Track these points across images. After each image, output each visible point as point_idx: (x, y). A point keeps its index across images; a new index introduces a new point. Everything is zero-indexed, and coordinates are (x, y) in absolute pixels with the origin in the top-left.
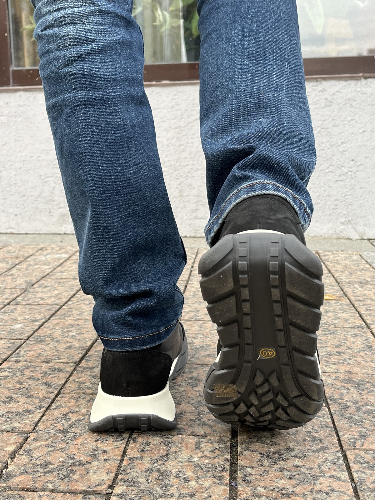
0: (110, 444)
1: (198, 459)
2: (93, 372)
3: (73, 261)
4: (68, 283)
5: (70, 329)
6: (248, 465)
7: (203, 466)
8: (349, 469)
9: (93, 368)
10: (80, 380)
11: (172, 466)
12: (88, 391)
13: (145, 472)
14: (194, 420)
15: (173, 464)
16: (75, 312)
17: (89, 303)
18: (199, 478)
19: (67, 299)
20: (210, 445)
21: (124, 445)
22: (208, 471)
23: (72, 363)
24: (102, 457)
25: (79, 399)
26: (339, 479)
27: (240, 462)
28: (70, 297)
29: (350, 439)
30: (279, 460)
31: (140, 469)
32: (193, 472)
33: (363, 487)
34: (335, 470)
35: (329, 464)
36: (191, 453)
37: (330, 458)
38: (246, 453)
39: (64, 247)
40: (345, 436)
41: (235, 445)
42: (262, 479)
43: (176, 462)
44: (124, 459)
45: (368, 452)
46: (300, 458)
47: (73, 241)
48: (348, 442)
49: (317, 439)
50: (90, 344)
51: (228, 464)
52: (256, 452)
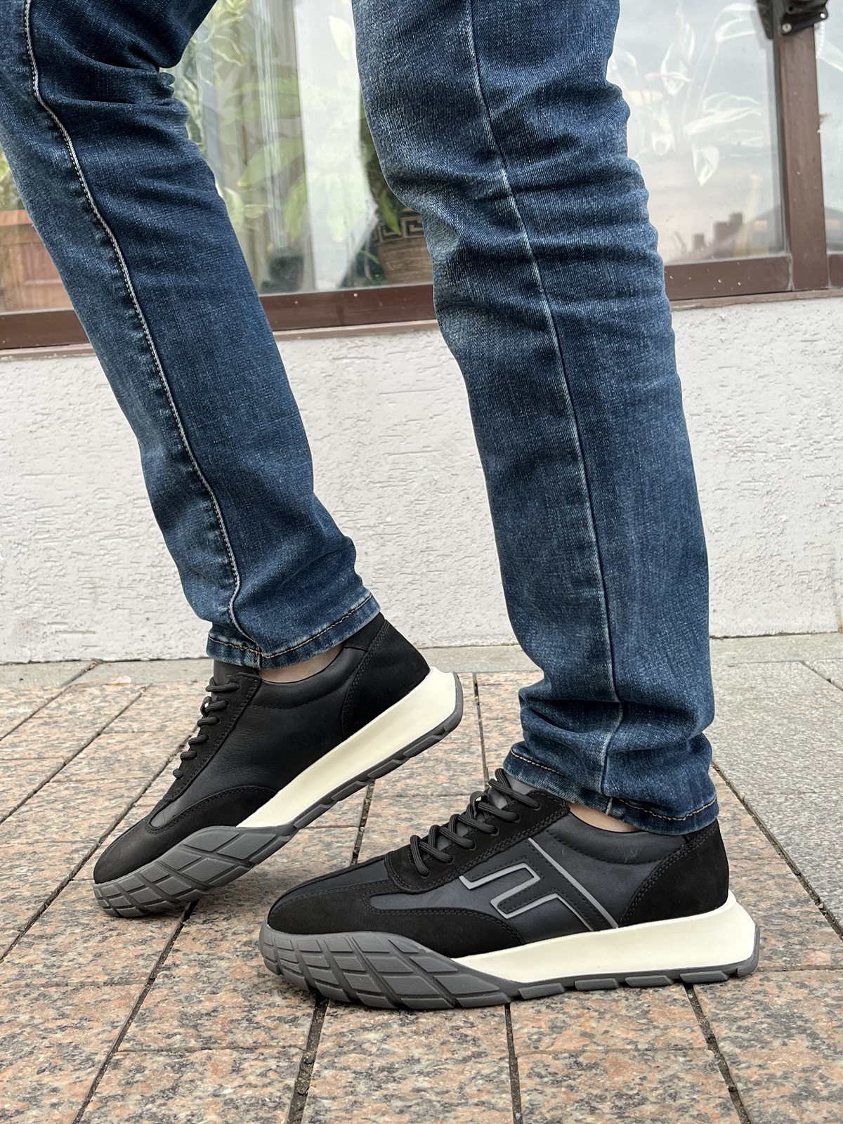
0: (67, 1075)
1: (232, 1091)
2: (51, 944)
3: (41, 721)
4: (25, 768)
5: (17, 863)
6: (324, 1095)
7: (239, 1102)
8: (515, 1088)
9: (53, 936)
10: (23, 961)
11: (180, 1107)
12: (37, 981)
14: (237, 1020)
15: (182, 1103)
16: (31, 827)
17: (64, 808)
19: (19, 802)
20: (260, 1064)
21: (94, 1076)
22: (248, 1111)
23: (13, 928)
24: (47, 1101)
25: (17, 997)
26: (492, 1107)
27: (312, 1090)
28: (25, 796)
29: (532, 1035)
30: (387, 1082)
31: (117, 1116)
32: (219, 1114)
33: (534, 1118)
34: (489, 1092)
35: (481, 1082)
36: (221, 1081)
37: (484, 1072)
38: (327, 1073)
39: (26, 692)
40: (523, 1031)
41: (309, 1061)
42: (348, 1116)
43: (190, 1098)
44: (89, 1102)
45: (559, 1055)
46: (428, 1074)
47: (47, 676)
48: (527, 1040)
49: (468, 1039)
50: (53, 890)
51: (290, 1095)
52: (346, 1070)
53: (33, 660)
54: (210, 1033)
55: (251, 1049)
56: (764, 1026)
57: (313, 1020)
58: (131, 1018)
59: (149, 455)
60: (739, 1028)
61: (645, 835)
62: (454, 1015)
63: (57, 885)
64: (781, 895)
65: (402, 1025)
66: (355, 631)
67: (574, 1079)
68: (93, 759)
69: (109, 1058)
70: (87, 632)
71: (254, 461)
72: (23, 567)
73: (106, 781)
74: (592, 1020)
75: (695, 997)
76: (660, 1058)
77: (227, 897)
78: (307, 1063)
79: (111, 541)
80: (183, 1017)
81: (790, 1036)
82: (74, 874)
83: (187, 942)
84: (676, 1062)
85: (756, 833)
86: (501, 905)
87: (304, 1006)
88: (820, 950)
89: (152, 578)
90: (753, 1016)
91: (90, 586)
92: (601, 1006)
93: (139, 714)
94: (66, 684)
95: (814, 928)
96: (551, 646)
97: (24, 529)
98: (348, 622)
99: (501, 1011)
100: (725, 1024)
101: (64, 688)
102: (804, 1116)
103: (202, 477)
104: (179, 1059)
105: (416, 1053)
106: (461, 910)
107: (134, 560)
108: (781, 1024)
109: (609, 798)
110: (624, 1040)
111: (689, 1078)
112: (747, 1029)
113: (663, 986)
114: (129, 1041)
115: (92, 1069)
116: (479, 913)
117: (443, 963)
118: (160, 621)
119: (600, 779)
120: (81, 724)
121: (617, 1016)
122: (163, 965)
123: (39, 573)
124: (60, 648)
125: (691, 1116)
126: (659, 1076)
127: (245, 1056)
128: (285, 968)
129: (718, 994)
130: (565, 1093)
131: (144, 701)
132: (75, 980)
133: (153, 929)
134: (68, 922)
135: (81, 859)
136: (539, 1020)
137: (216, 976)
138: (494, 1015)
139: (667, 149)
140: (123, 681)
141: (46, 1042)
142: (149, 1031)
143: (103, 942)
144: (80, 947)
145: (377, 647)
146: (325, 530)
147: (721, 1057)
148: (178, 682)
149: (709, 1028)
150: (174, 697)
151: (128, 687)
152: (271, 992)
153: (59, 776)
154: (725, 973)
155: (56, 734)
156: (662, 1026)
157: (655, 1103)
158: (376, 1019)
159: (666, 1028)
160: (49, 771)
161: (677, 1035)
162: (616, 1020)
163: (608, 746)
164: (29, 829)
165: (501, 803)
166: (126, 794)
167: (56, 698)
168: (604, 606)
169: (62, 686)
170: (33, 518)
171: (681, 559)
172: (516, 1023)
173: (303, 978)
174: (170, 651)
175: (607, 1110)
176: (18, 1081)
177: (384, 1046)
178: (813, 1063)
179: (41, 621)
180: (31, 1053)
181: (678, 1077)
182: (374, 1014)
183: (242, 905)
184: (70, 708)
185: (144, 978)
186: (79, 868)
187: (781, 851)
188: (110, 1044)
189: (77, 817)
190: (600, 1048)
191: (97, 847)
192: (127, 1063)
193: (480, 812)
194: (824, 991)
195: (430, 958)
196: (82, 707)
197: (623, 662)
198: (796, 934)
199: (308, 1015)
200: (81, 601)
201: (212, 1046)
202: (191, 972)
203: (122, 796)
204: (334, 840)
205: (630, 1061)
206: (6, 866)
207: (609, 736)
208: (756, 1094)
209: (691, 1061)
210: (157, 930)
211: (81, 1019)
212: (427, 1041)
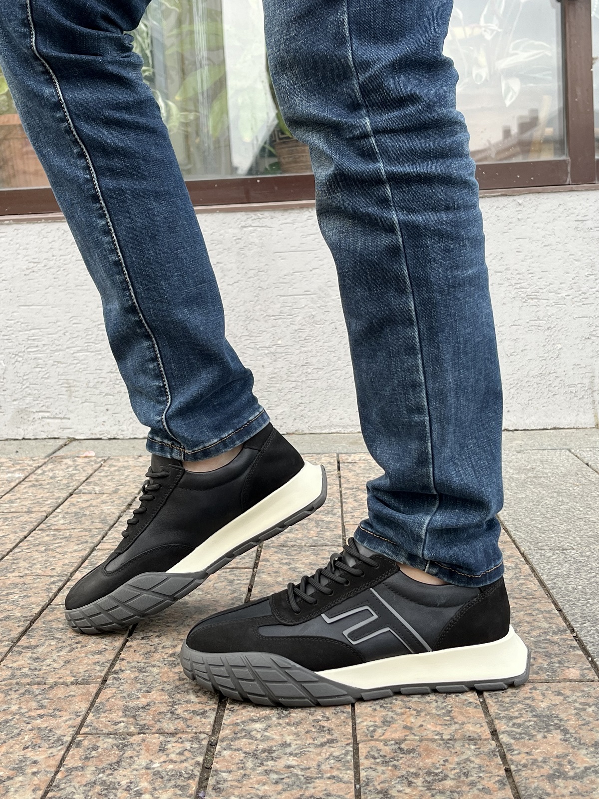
0: (44, 751)
1: (159, 765)
2: (35, 653)
3: (30, 484)
4: (19, 519)
5: (12, 591)
6: (224, 769)
7: (164, 774)
8: (357, 766)
9: (36, 647)
10: (15, 665)
11: (122, 777)
12: (24, 681)
13: (85, 786)
14: (164, 712)
15: (124, 773)
16: (22, 564)
17: (45, 550)
18: (155, 789)
19: (14, 544)
20: (179, 745)
21: (63, 752)
22: (170, 780)
23: (8, 640)
24: (29, 770)
25: (10, 693)
26: (340, 780)
27: (215, 766)
28: (18, 541)
29: (370, 727)
30: (267, 760)
31: (78, 782)
32: (149, 782)
33: (369, 789)
34: (338, 769)
35: (332, 761)
36: (151, 758)
37: (336, 754)
38: (226, 753)
39: (20, 462)
40: (364, 724)
41: (213, 744)
42: (240, 785)
43: (129, 770)
44: (59, 771)
45: (388, 743)
46: (296, 755)
47: (35, 450)
48: (366, 730)
49: (325, 729)
50: (37, 612)
51: (199, 769)
52: (239, 751)
53: (26, 438)
54: (145, 722)
55: (173, 734)
56: (532, 723)
57: (217, 713)
58: (90, 709)
59: (108, 307)
60: (514, 724)
61: (452, 587)
62: (315, 711)
63: (40, 608)
64: (547, 625)
65: (279, 718)
66: (252, 436)
67: (398, 760)
68: (67, 513)
69: (73, 739)
70: (64, 418)
71: (182, 314)
72: (19, 371)
73: (75, 530)
74: (412, 717)
75: (484, 701)
76: (458, 746)
77: (159, 620)
78: (212, 745)
79: (81, 354)
80: (126, 709)
81: (549, 731)
82: (51, 600)
83: (130, 653)
84: (469, 749)
85: (532, 579)
86: (350, 635)
87: (211, 702)
88: (573, 667)
89: (110, 381)
90: (524, 715)
91: (67, 385)
92: (418, 707)
93: (100, 480)
94: (49, 456)
95: (569, 651)
96: (391, 453)
97: (19, 344)
98: (248, 429)
99: (348, 709)
100: (504, 721)
101: (48, 459)
102: (556, 791)
103: (146, 325)
104: (123, 740)
105: (289, 739)
106: (322, 638)
107: (98, 368)
108: (543, 722)
109: (427, 561)
110: (433, 732)
111: (477, 761)
112: (519, 726)
113: (462, 692)
114: (87, 726)
115: (62, 747)
116: (335, 640)
117: (308, 675)
118: (115, 412)
119: (422, 548)
120: (59, 486)
121: (429, 714)
122: (113, 670)
123: (30, 376)
124: (45, 429)
125: (478, 789)
126: (456, 759)
127: (169, 739)
128: (198, 676)
129: (500, 699)
130: (391, 770)
131: (103, 470)
132: (51, 680)
133: (107, 643)
134: (46, 636)
135: (57, 589)
136: (375, 716)
137: (149, 679)
138: (343, 712)
139: (483, 79)
140: (89, 455)
141: (29, 726)
142: (102, 720)
143: (71, 652)
144: (55, 655)
145: (267, 447)
146: (232, 364)
147: (500, 745)
148: (128, 456)
149: (493, 724)
150: (126, 468)
151: (93, 459)
152: (187, 692)
153: (42, 526)
154: (506, 684)
155: (41, 494)
156: (460, 722)
157: (453, 779)
158: (261, 713)
159: (463, 724)
160: (36, 521)
161: (471, 729)
162: (428, 717)
163: (428, 525)
164: (20, 565)
165: (352, 563)
166: (90, 541)
167: (41, 466)
168: (428, 427)
169: (45, 458)
170: (26, 337)
171: (484, 395)
172: (359, 718)
173: (210, 683)
174: (123, 433)
175: (419, 784)
176: (9, 755)
177: (266, 734)
178: (564, 751)
179: (31, 410)
180: (19, 734)
181: (470, 760)
182: (260, 709)
183: (169, 626)
184: (51, 474)
185: (99, 680)
186: (56, 595)
187: (548, 593)
188: (75, 729)
189: (55, 557)
190: (416, 737)
191: (68, 580)
192: (86, 743)
193: (337, 568)
194: (574, 698)
195: (299, 671)
196: (60, 474)
197: (440, 467)
198: (556, 655)
199: (214, 709)
200: (60, 396)
201: (146, 731)
202: (132, 676)
203: (87, 542)
204: (236, 578)
205: (437, 748)
206: (4, 593)
207: (429, 518)
208: (523, 774)
209: (479, 748)
210: (109, 644)
211: (55, 710)
212: (296, 731)
